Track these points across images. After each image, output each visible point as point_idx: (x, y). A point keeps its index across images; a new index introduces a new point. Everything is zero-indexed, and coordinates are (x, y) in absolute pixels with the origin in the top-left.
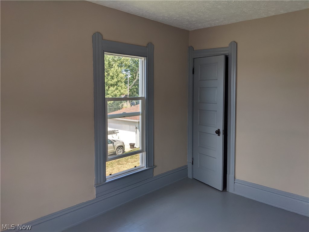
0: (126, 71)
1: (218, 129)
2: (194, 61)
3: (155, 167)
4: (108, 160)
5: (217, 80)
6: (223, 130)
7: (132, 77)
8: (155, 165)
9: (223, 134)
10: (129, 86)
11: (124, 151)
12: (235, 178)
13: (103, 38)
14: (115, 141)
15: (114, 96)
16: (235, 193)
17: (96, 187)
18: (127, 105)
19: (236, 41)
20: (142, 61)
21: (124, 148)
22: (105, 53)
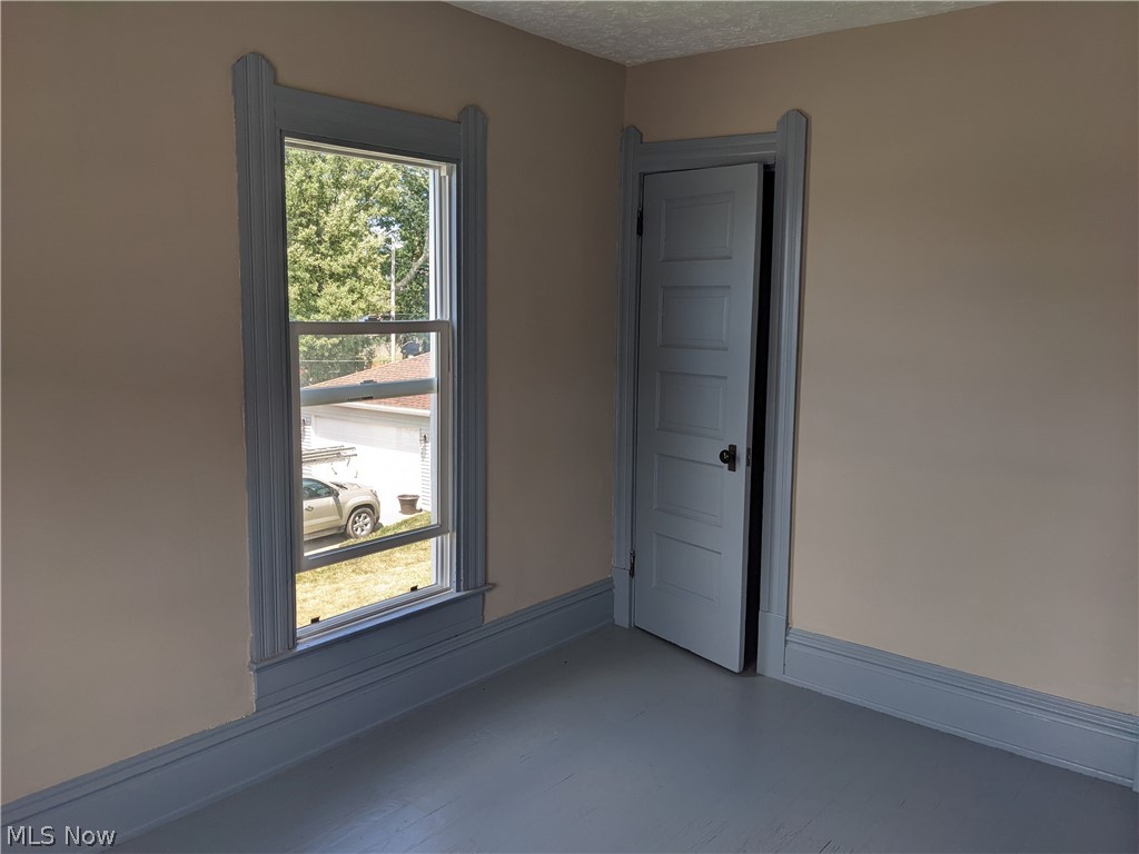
0: (385, 224)
1: (730, 446)
2: (642, 186)
3: (488, 590)
4: (304, 564)
5: (730, 258)
6: (748, 450)
7: (410, 248)
8: (491, 580)
9: (748, 464)
10: (398, 281)
11: (376, 526)
12: (787, 624)
13: (280, 80)
14: (341, 487)
15: (340, 315)
16: (787, 679)
17: (257, 671)
18: (390, 352)
19: (806, 110)
20: (440, 177)
21: (378, 513)
22: (287, 140)
